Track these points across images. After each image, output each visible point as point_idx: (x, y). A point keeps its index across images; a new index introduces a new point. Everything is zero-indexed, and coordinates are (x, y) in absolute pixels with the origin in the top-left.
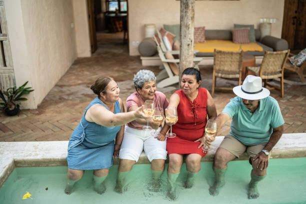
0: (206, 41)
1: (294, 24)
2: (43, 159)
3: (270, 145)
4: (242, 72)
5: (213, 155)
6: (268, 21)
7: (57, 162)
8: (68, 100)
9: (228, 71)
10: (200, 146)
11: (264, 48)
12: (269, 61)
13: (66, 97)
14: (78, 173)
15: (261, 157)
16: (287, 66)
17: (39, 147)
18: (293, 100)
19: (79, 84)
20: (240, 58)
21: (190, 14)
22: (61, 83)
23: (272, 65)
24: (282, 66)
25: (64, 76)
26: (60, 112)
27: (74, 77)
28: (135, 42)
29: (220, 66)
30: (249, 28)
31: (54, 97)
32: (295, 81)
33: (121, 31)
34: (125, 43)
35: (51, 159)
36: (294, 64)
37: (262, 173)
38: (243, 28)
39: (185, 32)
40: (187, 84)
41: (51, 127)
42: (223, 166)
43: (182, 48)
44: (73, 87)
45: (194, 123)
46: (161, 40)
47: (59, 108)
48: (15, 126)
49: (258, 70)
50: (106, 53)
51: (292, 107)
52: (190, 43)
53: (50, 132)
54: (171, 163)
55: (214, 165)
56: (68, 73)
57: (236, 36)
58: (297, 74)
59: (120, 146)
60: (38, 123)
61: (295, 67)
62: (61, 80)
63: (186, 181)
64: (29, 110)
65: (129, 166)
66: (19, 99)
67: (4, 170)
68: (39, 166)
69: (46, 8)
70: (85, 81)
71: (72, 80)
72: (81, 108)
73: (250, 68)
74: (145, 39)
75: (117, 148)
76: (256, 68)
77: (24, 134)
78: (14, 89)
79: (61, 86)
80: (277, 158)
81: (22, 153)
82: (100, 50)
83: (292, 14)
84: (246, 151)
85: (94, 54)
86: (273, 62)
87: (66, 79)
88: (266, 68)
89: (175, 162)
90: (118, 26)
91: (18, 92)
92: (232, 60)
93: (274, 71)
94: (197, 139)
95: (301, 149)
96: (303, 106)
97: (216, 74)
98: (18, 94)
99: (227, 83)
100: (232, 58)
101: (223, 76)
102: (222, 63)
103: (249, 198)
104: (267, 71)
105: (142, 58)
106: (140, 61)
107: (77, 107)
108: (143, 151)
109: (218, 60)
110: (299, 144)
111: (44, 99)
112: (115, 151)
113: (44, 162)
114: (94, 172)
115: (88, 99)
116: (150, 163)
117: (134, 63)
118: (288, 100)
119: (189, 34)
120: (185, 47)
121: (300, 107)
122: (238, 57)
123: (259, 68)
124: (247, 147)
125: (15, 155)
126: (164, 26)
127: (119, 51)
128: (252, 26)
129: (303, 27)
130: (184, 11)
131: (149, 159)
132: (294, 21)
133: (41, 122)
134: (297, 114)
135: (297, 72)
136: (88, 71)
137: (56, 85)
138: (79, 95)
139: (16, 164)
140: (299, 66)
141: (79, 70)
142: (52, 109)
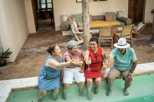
0: (92, 21)
1: (133, 10)
2: (26, 87)
3: (132, 71)
4: (113, 36)
5: (106, 77)
6: (121, 10)
7: (33, 87)
8: (29, 56)
9: (106, 36)
10: (101, 74)
11: (120, 23)
12: (125, 30)
13: (28, 55)
14: (45, 92)
15: (129, 77)
16: (133, 31)
17: (23, 81)
18: (137, 48)
19: (33, 47)
20: (111, 30)
21: (87, 11)
22: (24, 48)
23: (126, 32)
24: (131, 32)
25: (25, 43)
26: (27, 62)
27: (30, 44)
28: (58, 24)
29: (102, 34)
30: (113, 14)
31: (22, 55)
32: (137, 38)
33: (49, 18)
34: (53, 24)
35: (30, 87)
36: (136, 30)
37: (130, 84)
38: (110, 14)
39: (85, 19)
40: (92, 46)
41: (24, 70)
42: (112, 82)
43: (84, 27)
44: (30, 49)
45: (97, 63)
46: (72, 23)
47: (26, 60)
48: (5, 71)
49: (120, 35)
50: (44, 30)
51: (137, 51)
52: (88, 24)
53: (24, 73)
54: (88, 83)
55: (107, 82)
56: (26, 42)
57: (107, 18)
58: (137, 35)
59: (63, 77)
60: (17, 69)
61: (137, 31)
62: (23, 46)
63: (95, 91)
64: (11, 62)
65: (68, 86)
66: (5, 57)
67: (8, 94)
68: (24, 90)
69: (14, 11)
70: (36, 46)
71: (29, 45)
72: (37, 59)
73: (116, 34)
74: (63, 22)
75: (61, 78)
76: (119, 34)
77: (11, 75)
78: (3, 53)
79: (24, 49)
80: (135, 76)
81: (15, 85)
82: (40, 29)
83: (132, 6)
84: (121, 74)
85: (38, 31)
86: (127, 31)
87: (26, 45)
88: (124, 33)
89: (90, 83)
90: (47, 16)
91: (5, 54)
92: (108, 31)
93: (127, 35)
94: (99, 71)
95: (145, 71)
96: (142, 50)
97: (101, 38)
98: (5, 55)
99: (105, 41)
100: (108, 30)
101: (104, 38)
102: (103, 33)
103: (124, 95)
104: (124, 35)
105: (62, 32)
106: (62, 33)
107: (35, 59)
108: (74, 78)
109: (101, 32)
110: (144, 69)
111: (17, 56)
112: (60, 80)
113: (27, 88)
114: (52, 91)
115: (40, 54)
116: (78, 84)
117: (59, 34)
118: (135, 48)
119: (87, 20)
120: (85, 26)
121: (141, 51)
122: (110, 29)
123: (121, 33)
124: (121, 72)
125: (12, 86)
126: (72, 15)
127: (50, 29)
128: (114, 13)
129: (137, 12)
130: (84, 10)
131: (77, 82)
132: (133, 9)
133: (18, 68)
134: (140, 54)
135: (138, 34)
136: (36, 40)
137: (22, 49)
138: (34, 53)
139: (13, 90)
140: (139, 31)
141: (31, 40)
142: (22, 61)
